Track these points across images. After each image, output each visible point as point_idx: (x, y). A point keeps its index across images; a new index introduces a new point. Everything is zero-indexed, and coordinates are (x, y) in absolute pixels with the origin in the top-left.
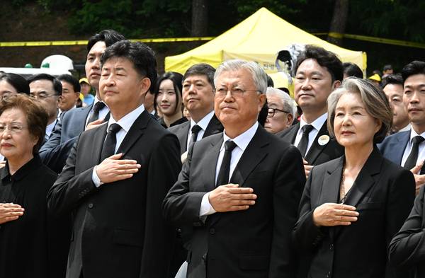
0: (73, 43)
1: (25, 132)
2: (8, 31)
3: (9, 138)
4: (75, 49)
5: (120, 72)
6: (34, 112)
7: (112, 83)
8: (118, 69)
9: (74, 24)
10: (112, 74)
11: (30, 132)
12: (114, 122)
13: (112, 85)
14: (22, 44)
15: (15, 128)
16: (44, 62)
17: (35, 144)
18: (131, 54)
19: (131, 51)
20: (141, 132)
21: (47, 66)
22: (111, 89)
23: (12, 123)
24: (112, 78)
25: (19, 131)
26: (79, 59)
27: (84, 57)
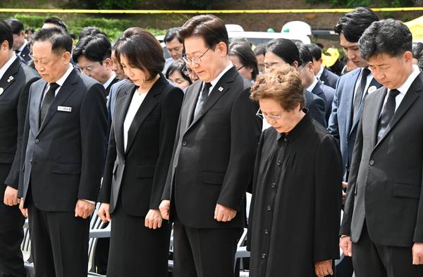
16: (284, 28)
21: (288, 31)
26: (314, 25)
27: (319, 23)
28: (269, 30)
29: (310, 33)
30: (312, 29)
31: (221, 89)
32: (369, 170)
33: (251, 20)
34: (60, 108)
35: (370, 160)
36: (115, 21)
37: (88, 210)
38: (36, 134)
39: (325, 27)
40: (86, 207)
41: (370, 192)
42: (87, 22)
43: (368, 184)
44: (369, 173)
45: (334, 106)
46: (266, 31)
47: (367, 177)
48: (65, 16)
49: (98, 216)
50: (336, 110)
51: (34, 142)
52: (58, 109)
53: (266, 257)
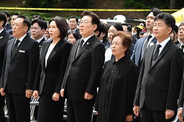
0: (125, 10)
1: (121, 45)
2: (100, 5)
3: (114, 48)
4: (125, 13)
5: (160, 25)
6: (124, 38)
7: (157, 29)
8: (159, 24)
9: (125, 3)
10: (157, 26)
11: (123, 46)
12: (159, 44)
13: (157, 30)
14: (106, 10)
15: (117, 44)
16: (115, 18)
17: (125, 50)
18: (164, 18)
19: (165, 17)
20: (169, 48)
21: (116, 19)
22: (156, 31)
23: (116, 42)
24: (157, 27)
25: (118, 45)
26: (127, 17)
27: (129, 16)
28: (108, 18)
29: (125, 20)
30: (126, 18)
31: (88, 43)
32: (147, 78)
33: (101, 14)
34: (20, 51)
35: (148, 74)
36: (44, 13)
37: (29, 94)
38: (10, 61)
39: (132, 18)
40: (29, 93)
41: (147, 87)
42: (32, 14)
43: (147, 84)
44: (147, 79)
45: (134, 51)
46: (107, 19)
47: (146, 81)
48: (23, 11)
49: (33, 97)
50: (134, 53)
51: (9, 65)
52: (19, 51)
53: (107, 111)
